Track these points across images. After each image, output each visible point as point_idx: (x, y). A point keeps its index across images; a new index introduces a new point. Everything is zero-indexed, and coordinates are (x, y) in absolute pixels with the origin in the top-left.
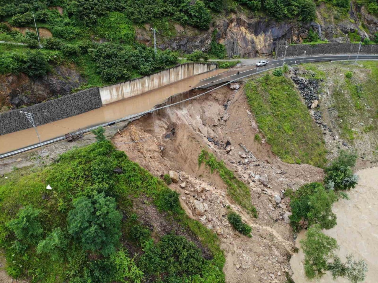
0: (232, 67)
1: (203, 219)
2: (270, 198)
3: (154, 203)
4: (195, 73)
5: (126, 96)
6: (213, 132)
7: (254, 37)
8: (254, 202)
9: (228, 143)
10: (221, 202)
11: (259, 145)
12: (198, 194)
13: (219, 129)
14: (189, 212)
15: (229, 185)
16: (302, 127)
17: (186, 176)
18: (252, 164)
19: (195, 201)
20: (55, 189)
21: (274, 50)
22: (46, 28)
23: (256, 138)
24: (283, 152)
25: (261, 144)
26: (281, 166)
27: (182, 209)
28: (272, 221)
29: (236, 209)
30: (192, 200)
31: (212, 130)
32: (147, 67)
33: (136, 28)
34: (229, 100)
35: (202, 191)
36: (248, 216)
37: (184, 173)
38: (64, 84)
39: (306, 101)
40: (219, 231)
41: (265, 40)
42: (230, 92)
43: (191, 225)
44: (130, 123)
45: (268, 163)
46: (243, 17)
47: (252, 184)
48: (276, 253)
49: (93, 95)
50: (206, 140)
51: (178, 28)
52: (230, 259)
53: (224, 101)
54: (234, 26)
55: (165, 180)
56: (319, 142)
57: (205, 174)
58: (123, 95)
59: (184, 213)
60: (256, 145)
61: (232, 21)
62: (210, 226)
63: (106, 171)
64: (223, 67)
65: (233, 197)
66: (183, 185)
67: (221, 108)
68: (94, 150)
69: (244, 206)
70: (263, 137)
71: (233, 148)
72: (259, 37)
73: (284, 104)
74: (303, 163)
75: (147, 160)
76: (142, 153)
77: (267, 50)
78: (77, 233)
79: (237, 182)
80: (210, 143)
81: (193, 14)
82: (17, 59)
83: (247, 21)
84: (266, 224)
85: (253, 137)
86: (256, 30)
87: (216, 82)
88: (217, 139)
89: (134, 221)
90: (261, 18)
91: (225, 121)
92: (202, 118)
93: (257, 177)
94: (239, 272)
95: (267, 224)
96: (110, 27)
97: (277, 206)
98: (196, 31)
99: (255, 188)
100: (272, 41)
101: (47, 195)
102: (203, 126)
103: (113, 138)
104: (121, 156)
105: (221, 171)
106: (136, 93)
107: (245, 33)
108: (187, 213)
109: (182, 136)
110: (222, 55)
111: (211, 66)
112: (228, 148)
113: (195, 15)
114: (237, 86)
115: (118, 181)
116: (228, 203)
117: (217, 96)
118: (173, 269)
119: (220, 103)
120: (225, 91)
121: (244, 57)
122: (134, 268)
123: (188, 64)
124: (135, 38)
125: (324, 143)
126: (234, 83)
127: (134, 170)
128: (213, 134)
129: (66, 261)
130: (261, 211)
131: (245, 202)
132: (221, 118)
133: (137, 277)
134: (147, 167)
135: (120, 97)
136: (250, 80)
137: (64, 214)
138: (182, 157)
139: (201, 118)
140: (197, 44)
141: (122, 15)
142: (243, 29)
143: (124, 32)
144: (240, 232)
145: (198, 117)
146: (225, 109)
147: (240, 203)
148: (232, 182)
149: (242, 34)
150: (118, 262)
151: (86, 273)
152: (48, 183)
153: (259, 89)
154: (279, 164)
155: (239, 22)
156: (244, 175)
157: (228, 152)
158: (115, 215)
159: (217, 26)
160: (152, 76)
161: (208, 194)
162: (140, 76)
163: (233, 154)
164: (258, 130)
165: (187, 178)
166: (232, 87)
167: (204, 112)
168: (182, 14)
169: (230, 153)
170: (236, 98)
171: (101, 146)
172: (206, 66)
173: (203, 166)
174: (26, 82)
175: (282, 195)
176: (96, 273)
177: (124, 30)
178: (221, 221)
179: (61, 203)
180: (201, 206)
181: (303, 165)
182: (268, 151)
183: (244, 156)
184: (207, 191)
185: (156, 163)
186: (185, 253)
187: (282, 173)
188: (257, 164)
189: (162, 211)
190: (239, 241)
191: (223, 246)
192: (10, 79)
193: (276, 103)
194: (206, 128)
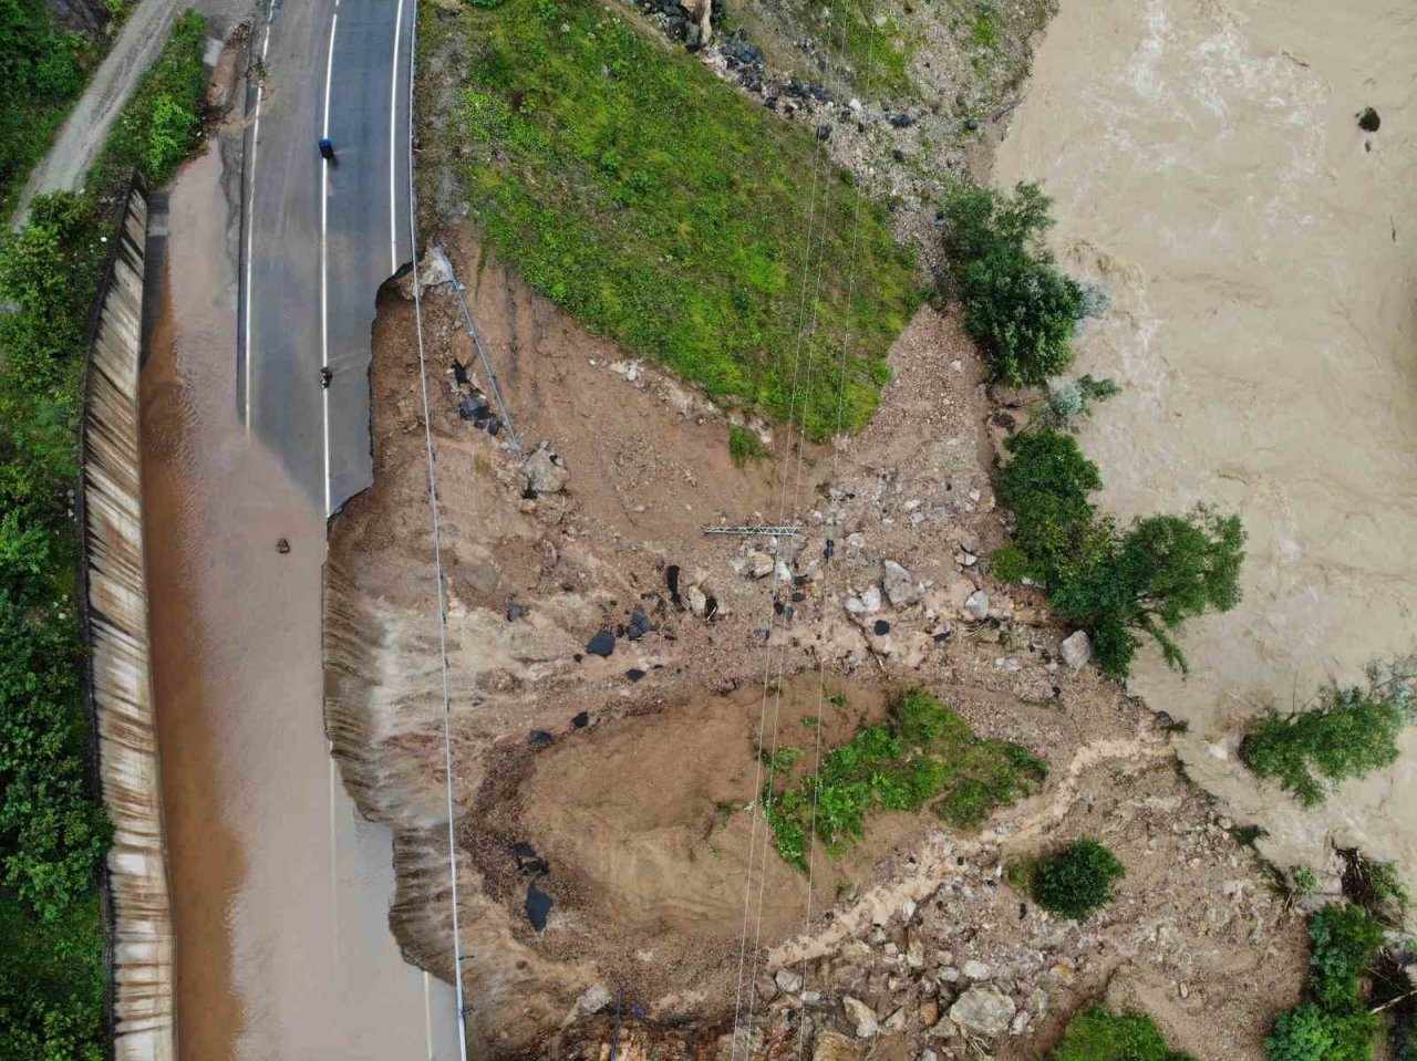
6: (575, 600)
9: (671, 577)
11: (766, 462)
13: (580, 554)
18: (813, 565)
23: (742, 449)
25: (767, 452)
26: (866, 458)
31: (561, 596)
60: (758, 477)
67: (473, 442)
71: (701, 575)
74: (884, 354)
80: (620, 660)
85: (722, 458)
88: (620, 608)
91: (563, 491)
92: (472, 597)
102: (520, 626)
112: (694, 599)
116: (970, 845)
119: (443, 424)
130: (1021, 731)
132: (529, 494)
139: (471, 606)
145: (459, 615)
146: (493, 432)
154: (858, 460)
164: (711, 407)
167: (452, 560)
182: (798, 449)
183: (763, 563)
188: (822, 544)
194: (537, 618)
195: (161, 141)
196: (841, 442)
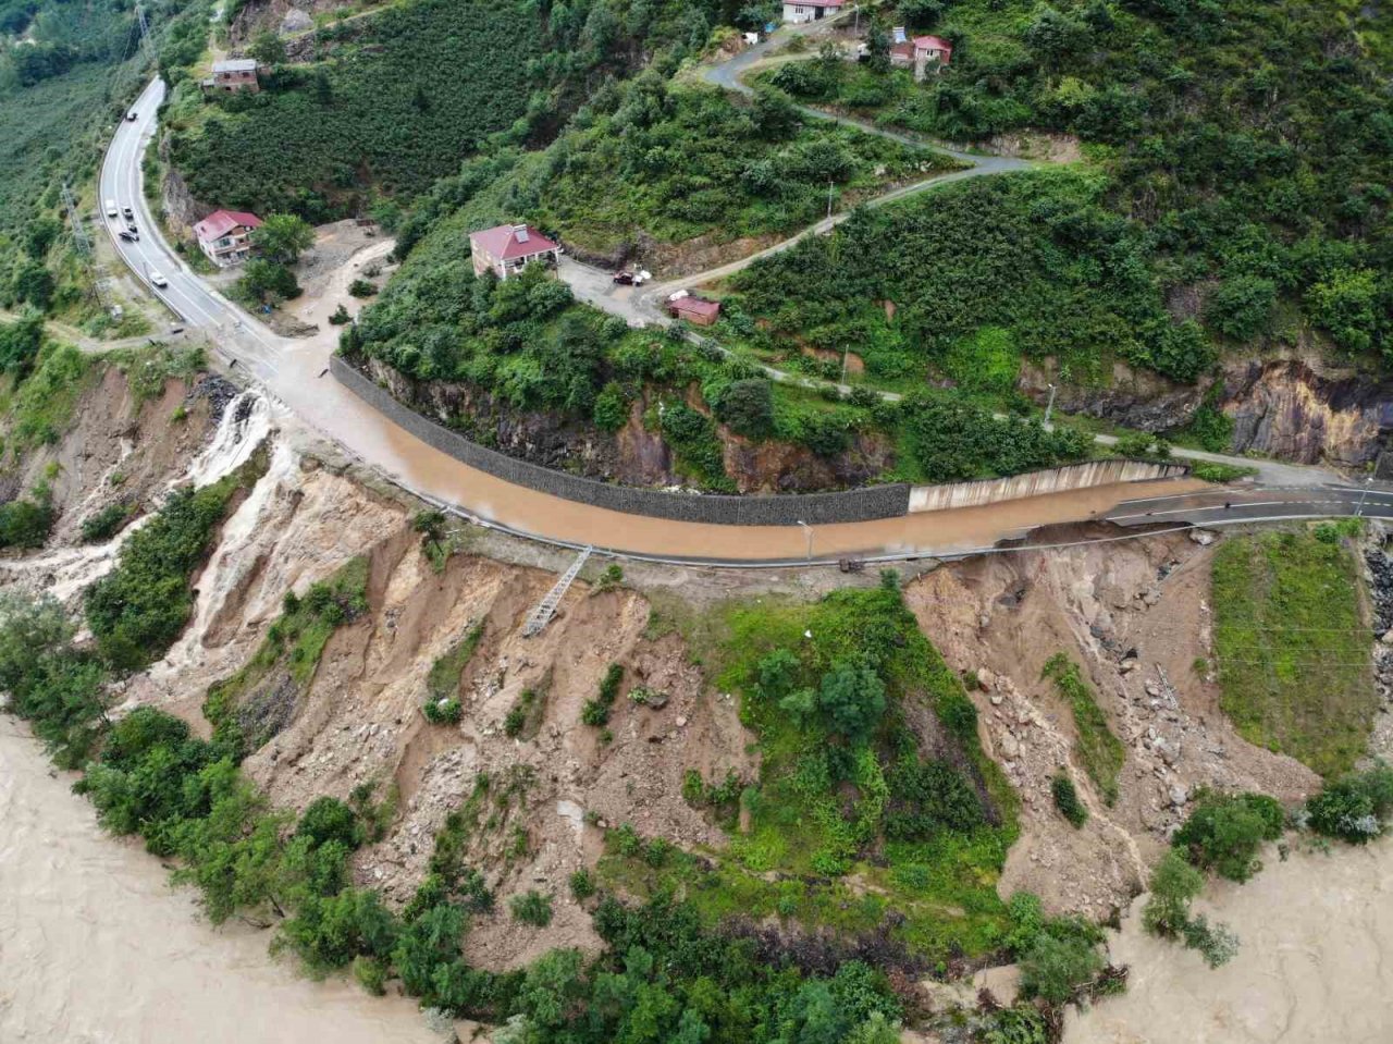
0: (1224, 480)
1: (1008, 767)
2: (1163, 789)
3: (935, 708)
4: (1124, 477)
5: (955, 503)
6: (1109, 619)
7: (1327, 412)
8: (1121, 780)
9: (1132, 654)
10: (1054, 755)
11: (1198, 682)
12: (1016, 725)
13: (1127, 618)
14: (988, 746)
15: (1084, 733)
16: (1328, 678)
17: (1011, 687)
18: (1163, 714)
19: (1007, 734)
20: (814, 638)
21: (1374, 459)
22: (858, 354)
23: (1198, 667)
24: (1246, 715)
25: (1203, 681)
26: (1226, 739)
27: (976, 735)
28: (1138, 826)
29: (1077, 776)
30: (1002, 729)
31: (1108, 615)
32: (1012, 461)
33: (1026, 365)
34: (1176, 563)
35: (1026, 724)
36: (1095, 798)
37: (1008, 679)
38: (860, 467)
39: (1378, 618)
40: (1027, 796)
41: (1356, 428)
42: (1188, 544)
43: (983, 765)
44: (942, 565)
45: (1203, 723)
46: (1312, 361)
47: (1140, 749)
48: (1116, 873)
49: (898, 494)
50: (1087, 631)
51: (1121, 372)
52: (1024, 843)
53: (1165, 559)
54: (1281, 376)
55: (966, 680)
56: (1359, 724)
57: (1046, 697)
58: (949, 501)
59: (978, 743)
60: (1190, 680)
61: (1275, 365)
62: (1015, 781)
63: (884, 640)
64: (1201, 477)
65: (1082, 755)
66: (997, 700)
67: (1152, 573)
68: (874, 600)
69: (1095, 779)
70: (1215, 668)
71: (1137, 667)
72: (1344, 415)
73: (1304, 611)
74: (1286, 752)
75: (949, 635)
76: (944, 621)
77: (1355, 453)
78: (830, 704)
79: (1106, 733)
80: (1091, 640)
81: (1165, 349)
82: (806, 424)
83: (1318, 373)
84: (1123, 825)
85: (1190, 660)
86: (1337, 395)
87: (1158, 515)
88: (1112, 637)
89: (900, 721)
90: (1362, 372)
91: (1148, 605)
92: (1096, 582)
93: (1159, 741)
94: (1033, 865)
95: (1129, 825)
96: (972, 358)
97: (1170, 806)
98: (1164, 384)
99: (1140, 757)
100: (1375, 433)
101: (804, 643)
102: (1092, 600)
103: (905, 587)
104: (910, 620)
105: (1079, 703)
106: (975, 502)
107: (1306, 398)
108: (984, 746)
109: (1031, 611)
110: (1216, 443)
111: (1172, 469)
112: (1126, 665)
113: (1168, 354)
114: (1206, 538)
115: (894, 656)
116: (1067, 760)
117: (1152, 545)
118: (930, 805)
119: (1154, 561)
120: (1174, 539)
121: (1277, 457)
122: (880, 781)
123: (1110, 461)
124: (1015, 385)
125: (1369, 730)
126: (1202, 529)
127: (921, 648)
128: (1107, 622)
129: (803, 732)
130: (1125, 800)
131: (1105, 773)
132: (1140, 595)
133: (879, 793)
134: (946, 648)
135: (943, 505)
136: (1240, 536)
137: (817, 673)
138: (1015, 650)
139: (1094, 582)
140: (1155, 410)
141: (1004, 333)
142: (1302, 389)
143: (995, 371)
144: (1064, 812)
145: (1088, 579)
146: (1159, 579)
147: (1090, 770)
148: (1095, 731)
149: (1295, 398)
150: (862, 762)
151: (823, 755)
152: (809, 627)
153: (1256, 559)
154: (1223, 736)
155: (1296, 370)
156: (1134, 729)
157: (1123, 672)
158: (880, 702)
159: (1225, 374)
160: (1016, 478)
161: (1035, 732)
162: (994, 475)
163: (1133, 680)
164: (1209, 648)
165: (1010, 692)
166: (1193, 536)
167: (1107, 571)
168: (1139, 345)
169: (1127, 675)
170: (1191, 564)
171: (885, 596)
172: (1156, 467)
173: (1048, 682)
174: (806, 457)
175: (1191, 794)
176: (837, 760)
177: (1000, 365)
178: (1040, 783)
179: (818, 661)
180: (1011, 746)
181: (1281, 758)
182: (1213, 701)
183: (1154, 691)
184: (1036, 726)
185: (963, 647)
186: (955, 795)
187: (1221, 755)
188: (1174, 716)
189: (943, 724)
190: (1056, 825)
191: (1022, 819)
192: (788, 449)
193: (1283, 603)
194: (1097, 606)
195: (1206, 471)
196: (1228, 726)
